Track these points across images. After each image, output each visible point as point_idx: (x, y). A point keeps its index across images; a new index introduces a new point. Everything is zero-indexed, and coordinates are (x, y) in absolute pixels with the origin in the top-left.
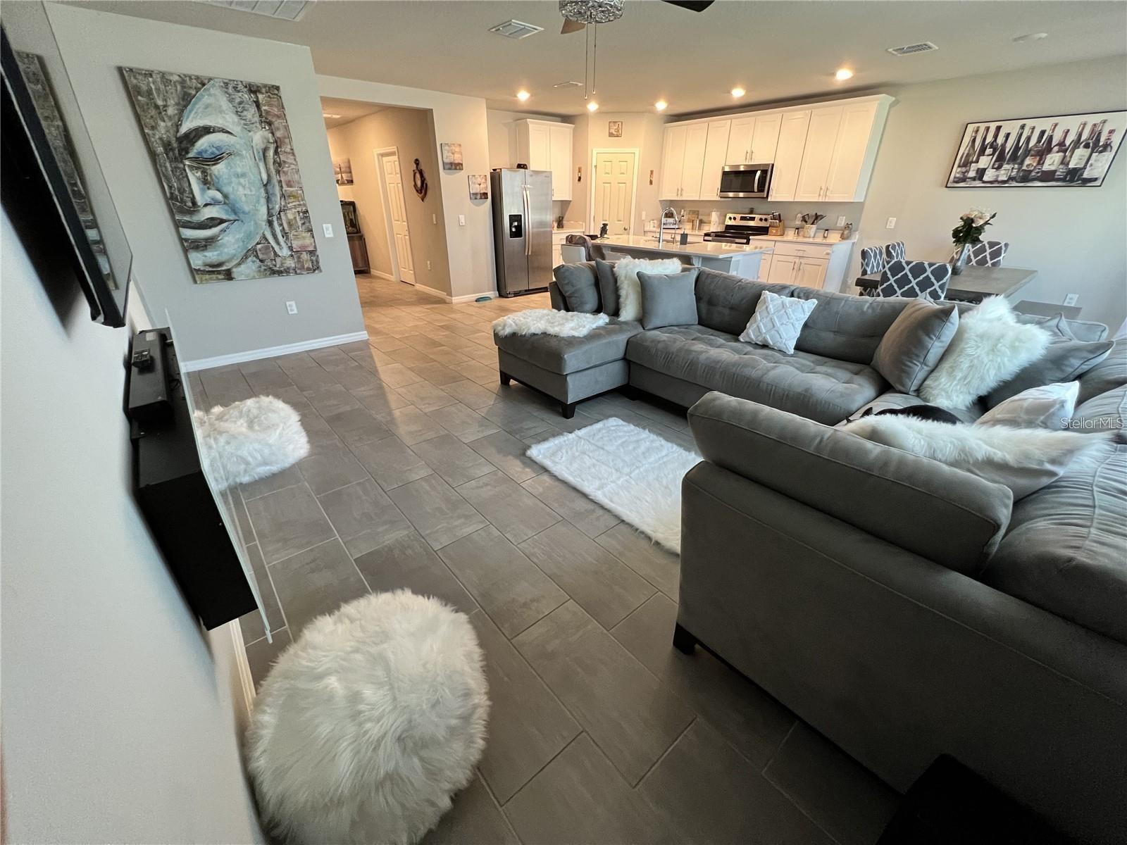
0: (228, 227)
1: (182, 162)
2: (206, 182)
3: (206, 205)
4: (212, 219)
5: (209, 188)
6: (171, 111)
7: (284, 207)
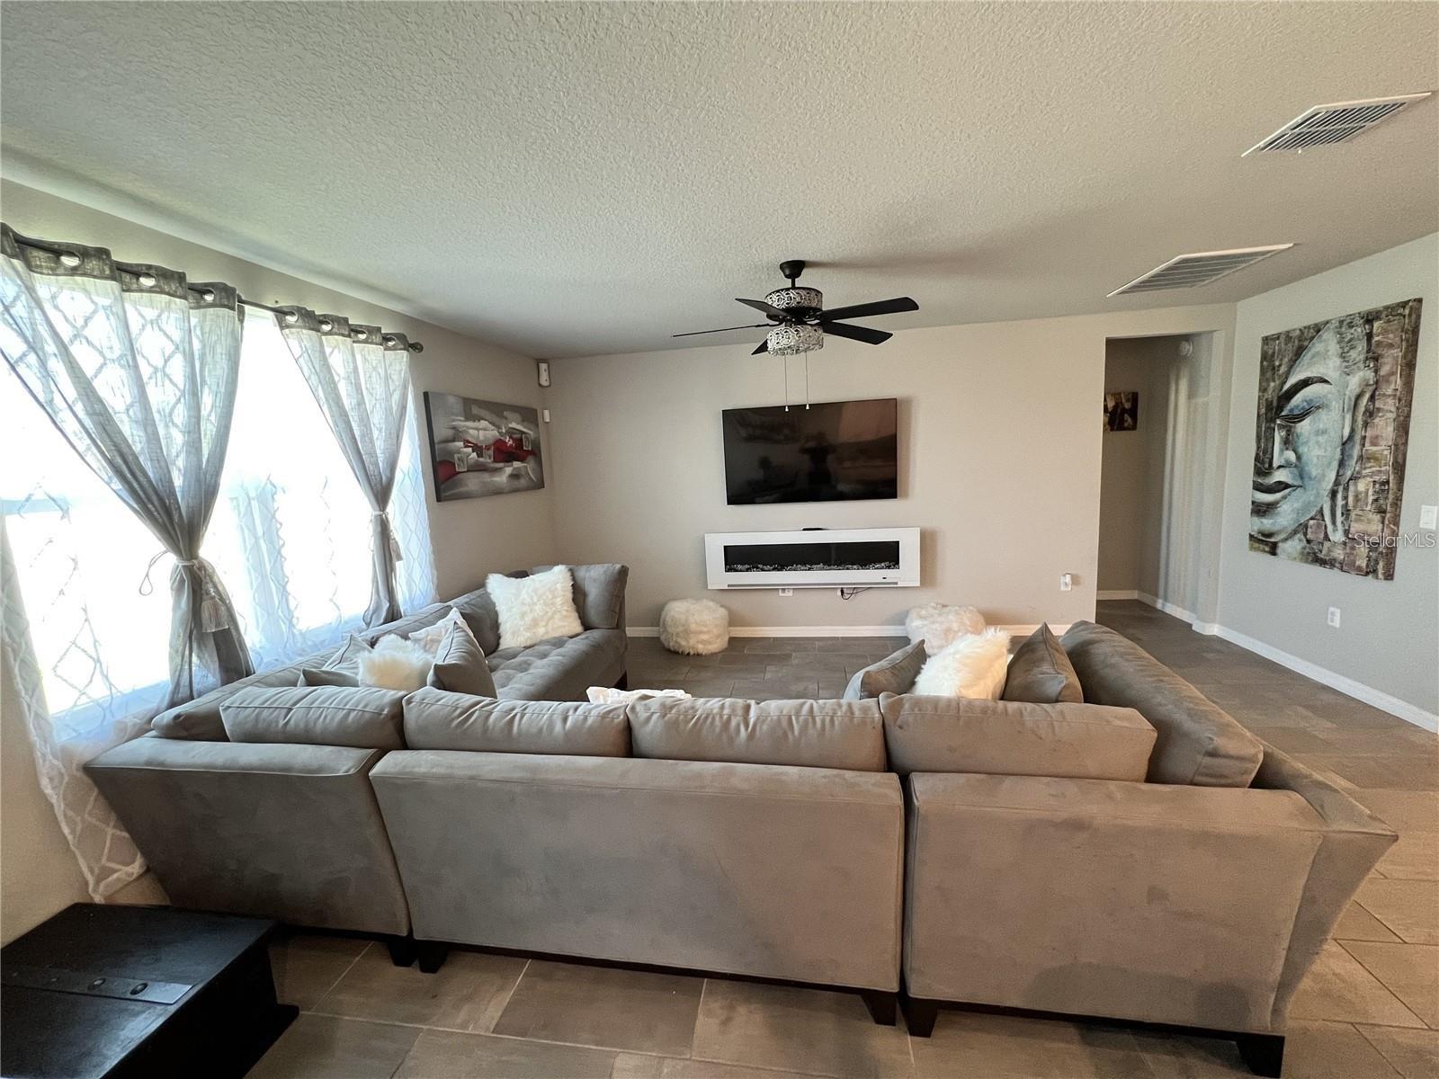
0: (1289, 494)
1: (1275, 422)
2: (1287, 443)
3: (1280, 467)
4: (1280, 483)
5: (1287, 449)
6: (1283, 369)
7: (1358, 473)
